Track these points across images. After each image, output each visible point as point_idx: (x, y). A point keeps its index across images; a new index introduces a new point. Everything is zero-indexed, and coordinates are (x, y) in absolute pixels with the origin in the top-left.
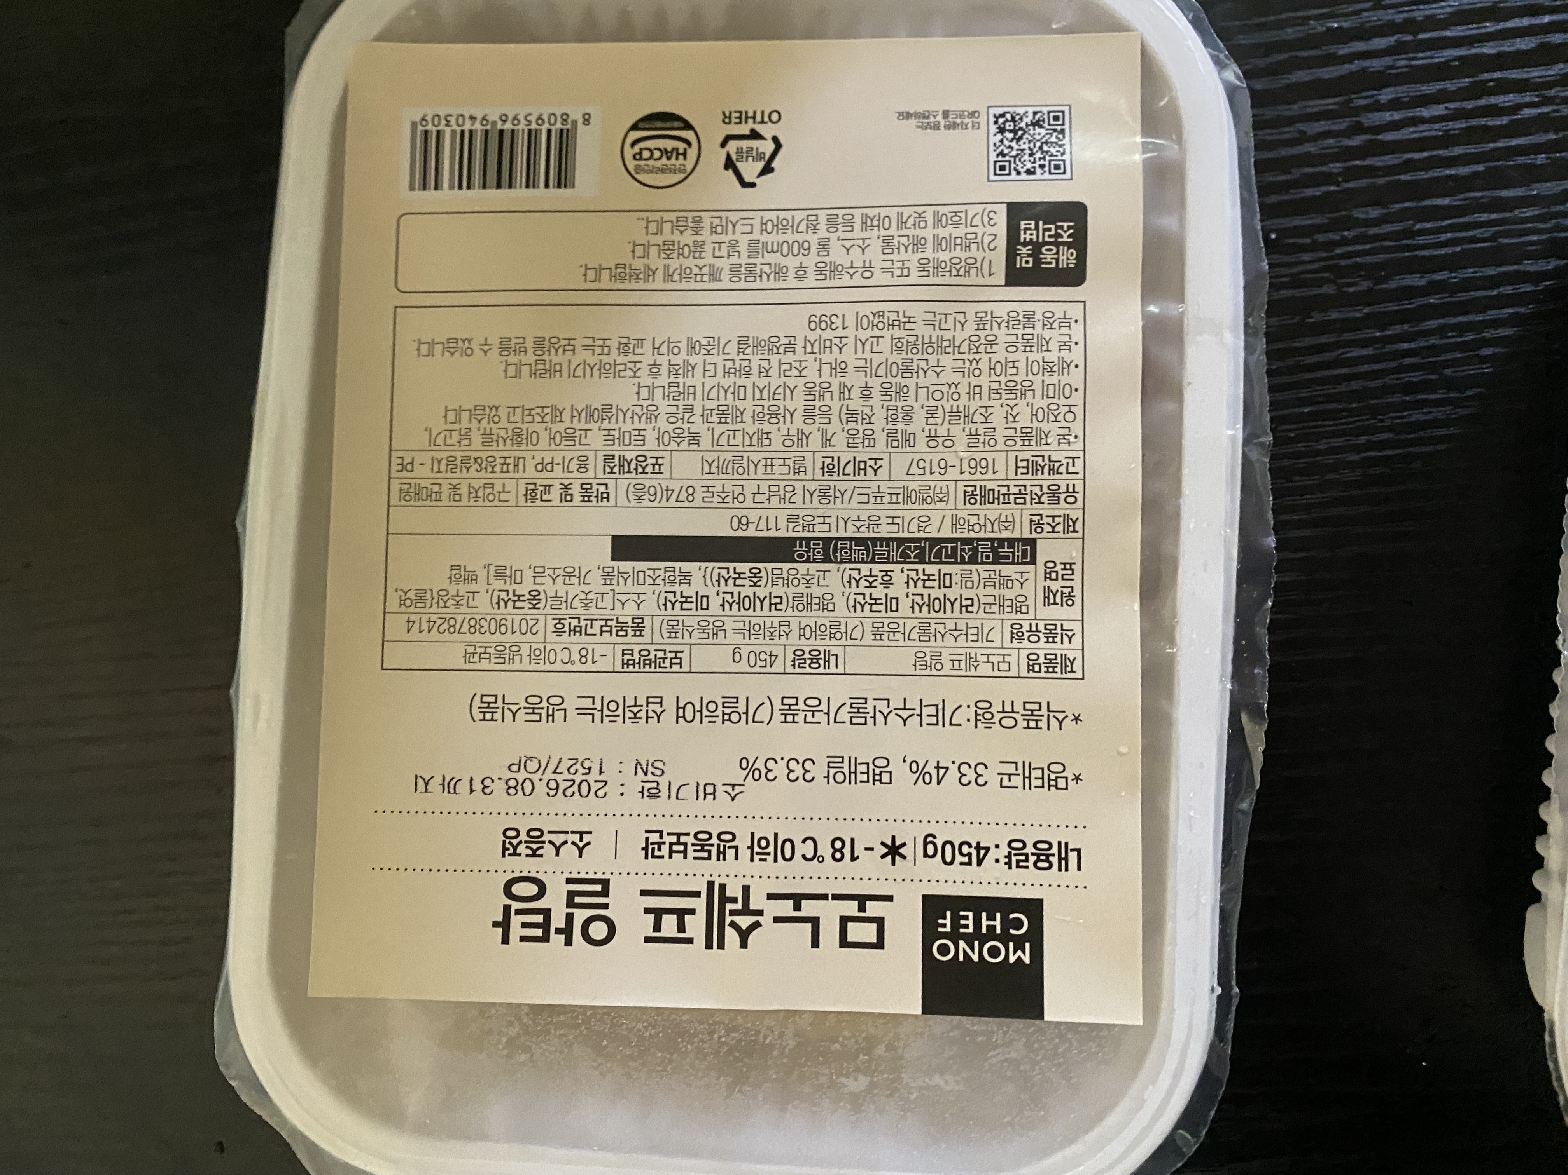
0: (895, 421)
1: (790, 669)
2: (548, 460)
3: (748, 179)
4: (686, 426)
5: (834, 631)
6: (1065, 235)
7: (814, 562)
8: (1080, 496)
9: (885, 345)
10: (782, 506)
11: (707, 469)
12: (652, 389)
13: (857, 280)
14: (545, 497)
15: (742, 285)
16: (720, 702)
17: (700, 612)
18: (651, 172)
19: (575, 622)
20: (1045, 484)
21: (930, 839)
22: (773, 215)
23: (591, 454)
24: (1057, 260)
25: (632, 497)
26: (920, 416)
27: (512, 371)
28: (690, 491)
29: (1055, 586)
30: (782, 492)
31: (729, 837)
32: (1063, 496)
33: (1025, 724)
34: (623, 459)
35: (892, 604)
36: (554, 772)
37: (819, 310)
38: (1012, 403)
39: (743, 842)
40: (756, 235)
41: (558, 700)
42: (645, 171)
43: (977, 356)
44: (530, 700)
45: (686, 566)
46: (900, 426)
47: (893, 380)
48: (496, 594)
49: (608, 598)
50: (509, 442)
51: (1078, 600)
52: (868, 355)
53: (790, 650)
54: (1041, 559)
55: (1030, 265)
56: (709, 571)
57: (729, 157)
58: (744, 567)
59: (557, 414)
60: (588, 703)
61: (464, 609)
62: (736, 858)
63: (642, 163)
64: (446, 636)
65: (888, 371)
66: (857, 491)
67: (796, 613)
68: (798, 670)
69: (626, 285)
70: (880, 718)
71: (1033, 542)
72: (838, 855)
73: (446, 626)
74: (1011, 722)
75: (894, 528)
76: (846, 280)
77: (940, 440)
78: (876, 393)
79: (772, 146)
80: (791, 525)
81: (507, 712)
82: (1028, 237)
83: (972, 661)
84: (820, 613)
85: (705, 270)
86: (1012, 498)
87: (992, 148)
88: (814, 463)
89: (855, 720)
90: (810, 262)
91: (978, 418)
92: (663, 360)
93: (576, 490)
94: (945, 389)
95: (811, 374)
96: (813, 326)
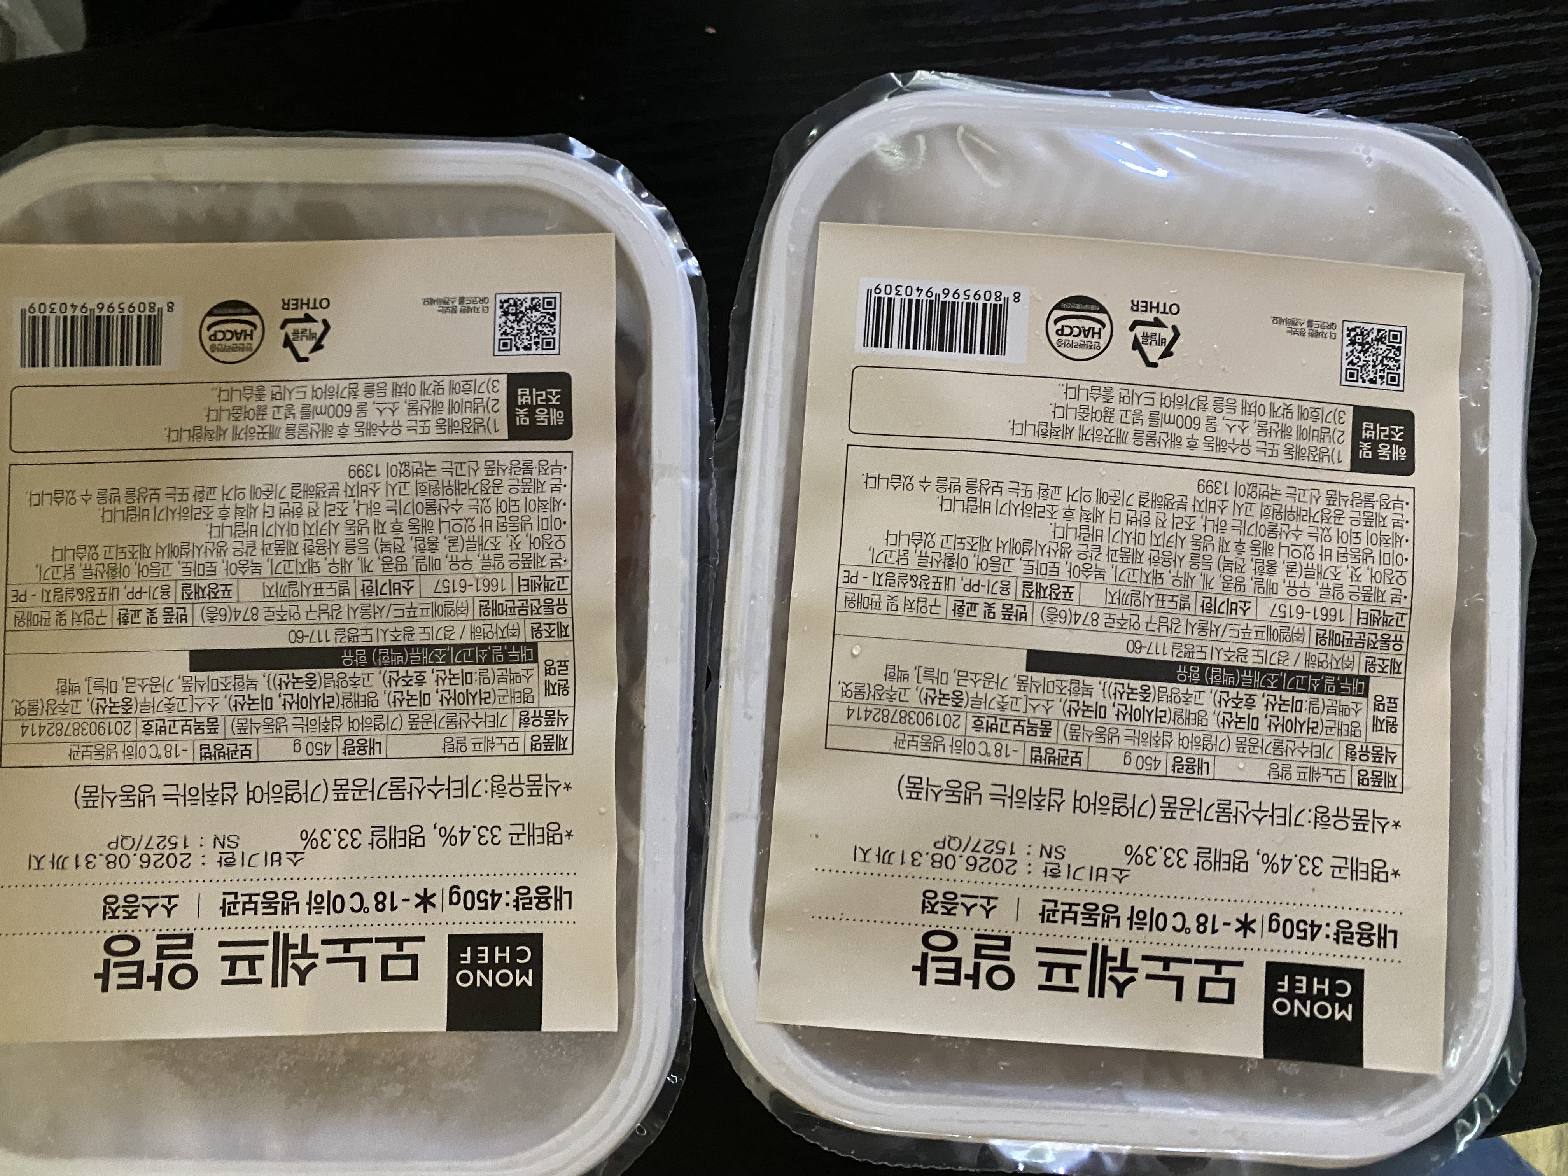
0: (423, 550)
1: (341, 756)
2: (137, 589)
3: (302, 354)
4: (249, 558)
5: (378, 723)
6: (554, 399)
7: (359, 667)
8: (569, 608)
9: (411, 489)
10: (331, 621)
11: (268, 593)
12: (221, 528)
13: (388, 437)
14: (135, 620)
15: (296, 441)
16: (284, 785)
17: (265, 712)
18: (223, 350)
19: (160, 723)
20: (542, 599)
21: (455, 890)
22: (321, 384)
23: (172, 584)
24: (549, 419)
25: (206, 618)
26: (443, 545)
27: (108, 516)
28: (255, 611)
29: (553, 680)
30: (330, 611)
31: (292, 895)
32: (556, 608)
33: (529, 793)
34: (197, 586)
35: (424, 700)
36: (146, 848)
37: (356, 461)
38: (515, 534)
39: (303, 899)
40: (308, 401)
41: (148, 789)
42: (219, 350)
43: (487, 496)
44: (125, 789)
45: (253, 674)
46: (427, 554)
47: (419, 517)
48: (96, 702)
49: (188, 702)
50: (105, 575)
51: (571, 690)
52: (397, 497)
53: (341, 741)
54: (541, 659)
55: (528, 423)
56: (272, 677)
57: (287, 336)
58: (301, 673)
59: (144, 551)
60: (173, 790)
61: (69, 715)
62: (297, 912)
63: (217, 343)
64: (55, 738)
65: (415, 509)
66: (393, 607)
67: (346, 709)
68: (348, 757)
69: (202, 443)
70: (415, 793)
71: (534, 645)
72: (380, 906)
73: (54, 730)
74: (519, 792)
75: (426, 636)
76: (379, 437)
77: (461, 564)
78: (405, 528)
79: (322, 328)
80: (339, 637)
81: (106, 800)
82: (524, 401)
83: (489, 744)
84: (366, 709)
85: (267, 430)
86: (517, 610)
87: (498, 328)
88: (355, 586)
89: (394, 796)
90: (351, 421)
91: (489, 546)
92: (230, 504)
93: (159, 614)
94: (463, 523)
95: (351, 513)
96: (352, 473)
